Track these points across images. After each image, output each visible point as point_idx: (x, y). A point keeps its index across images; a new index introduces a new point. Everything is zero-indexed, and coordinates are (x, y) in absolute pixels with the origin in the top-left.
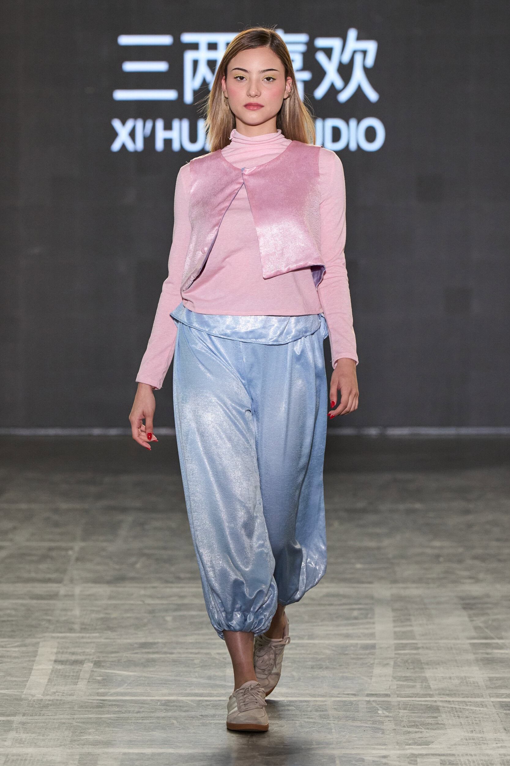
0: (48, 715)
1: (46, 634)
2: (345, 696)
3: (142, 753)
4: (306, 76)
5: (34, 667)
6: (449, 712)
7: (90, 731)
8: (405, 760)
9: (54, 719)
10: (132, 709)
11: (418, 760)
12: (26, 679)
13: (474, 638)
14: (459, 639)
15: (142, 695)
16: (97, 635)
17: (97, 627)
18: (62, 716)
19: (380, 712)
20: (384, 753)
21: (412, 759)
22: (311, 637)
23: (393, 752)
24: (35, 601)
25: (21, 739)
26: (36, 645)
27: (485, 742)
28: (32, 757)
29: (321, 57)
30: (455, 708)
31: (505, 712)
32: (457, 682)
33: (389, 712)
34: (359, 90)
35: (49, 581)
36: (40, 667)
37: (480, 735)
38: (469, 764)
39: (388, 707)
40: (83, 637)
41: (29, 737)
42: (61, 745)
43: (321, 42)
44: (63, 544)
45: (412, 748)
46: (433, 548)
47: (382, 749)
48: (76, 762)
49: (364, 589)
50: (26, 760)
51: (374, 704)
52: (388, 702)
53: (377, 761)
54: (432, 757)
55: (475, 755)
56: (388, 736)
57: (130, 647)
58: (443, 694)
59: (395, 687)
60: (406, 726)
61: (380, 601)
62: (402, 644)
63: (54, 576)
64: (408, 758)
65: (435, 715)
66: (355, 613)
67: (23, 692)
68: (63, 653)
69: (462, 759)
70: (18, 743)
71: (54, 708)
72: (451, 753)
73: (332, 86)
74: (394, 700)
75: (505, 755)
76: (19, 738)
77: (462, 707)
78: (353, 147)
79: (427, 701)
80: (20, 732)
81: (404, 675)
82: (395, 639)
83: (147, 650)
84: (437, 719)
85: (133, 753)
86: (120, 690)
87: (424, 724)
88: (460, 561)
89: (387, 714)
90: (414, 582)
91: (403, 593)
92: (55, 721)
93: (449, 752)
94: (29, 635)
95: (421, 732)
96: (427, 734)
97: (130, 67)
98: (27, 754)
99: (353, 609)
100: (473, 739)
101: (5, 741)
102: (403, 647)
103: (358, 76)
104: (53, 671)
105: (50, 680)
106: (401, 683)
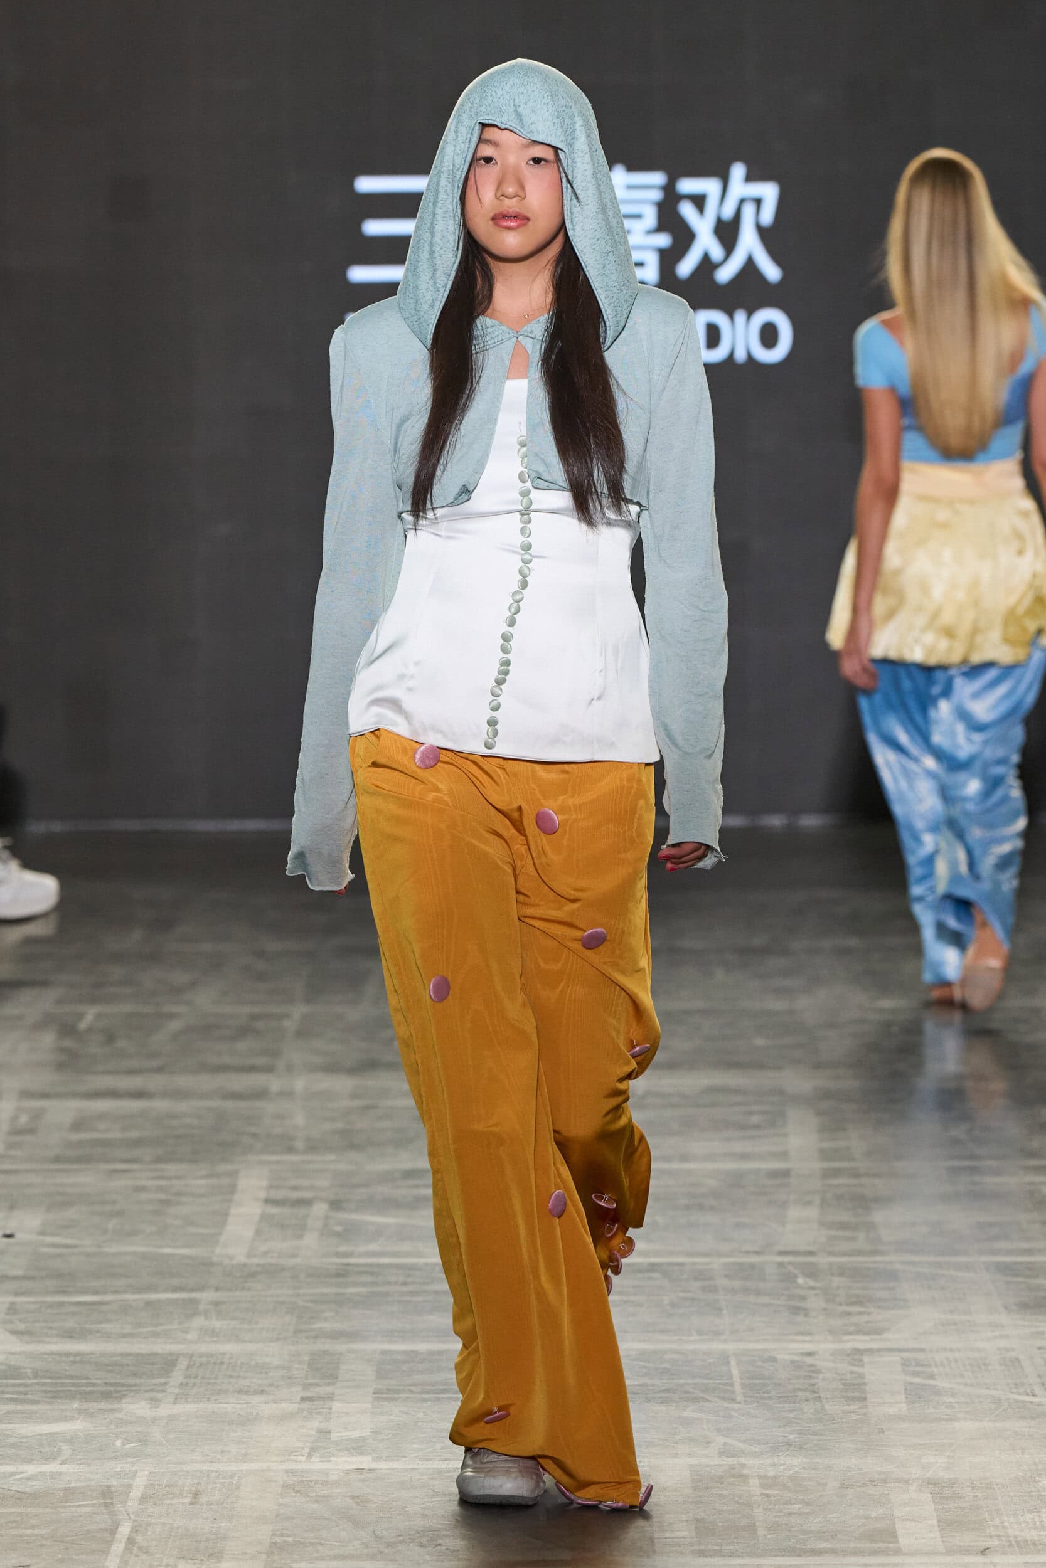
0: (257, 1290)
1: (250, 1157)
2: (742, 1255)
3: (412, 1351)
4: (664, 240)
5: (233, 1211)
6: (914, 1280)
7: (328, 1314)
8: (844, 1359)
9: (266, 1296)
10: (393, 1279)
11: (866, 1359)
12: (218, 1230)
13: (952, 1158)
15: (408, 1254)
16: (332, 1157)
18: (279, 1291)
19: (800, 1281)
20: (808, 1347)
21: (856, 1357)
22: (684, 1158)
23: (823, 1346)
24: (229, 1105)
25: (214, 1329)
26: (234, 1174)
27: (973, 1328)
28: (231, 1358)
29: (687, 210)
30: (924, 1273)
31: (1005, 1279)
32: (923, 1230)
33: (815, 1281)
34: (750, 264)
35: (252, 1069)
36: (242, 1210)
37: (965, 1318)
38: (948, 1365)
39: (811, 1272)
40: (310, 1162)
41: (226, 1326)
42: (278, 1339)
43: (687, 186)
44: (275, 1009)
45: (854, 1340)
47: (806, 1342)
48: (305, 1367)
49: (768, 1079)
50: (222, 1363)
51: (791, 1268)
52: (813, 1264)
53: (798, 1362)
54: (888, 1354)
55: (959, 1350)
56: (814, 1320)
57: (386, 1178)
58: (904, 1251)
59: (823, 1240)
60: (843, 1303)
61: (795, 1099)
63: (261, 1061)
64: (848, 1355)
65: (892, 1284)
66: (755, 1119)
67: (213, 1252)
68: (278, 1187)
69: (937, 1357)
70: (208, 1336)
71: (266, 1278)
72: (918, 1347)
73: (706, 258)
74: (823, 1260)
75: (1007, 1350)
76: (211, 1327)
77: (934, 1272)
78: (740, 356)
79: (875, 1262)
80: (211, 1318)
81: (837, 1219)
83: (416, 1182)
85: (397, 1352)
86: (374, 1247)
87: (871, 1300)
89: (811, 1283)
92: (269, 1299)
93: (915, 1346)
96: (878, 1316)
97: (375, 227)
98: (224, 1354)
99: (751, 1113)
100: (955, 1324)
101: (187, 1332)
102: (836, 1173)
103: (749, 242)
104: (264, 1217)
105: (258, 1232)
106: (833, 1233)
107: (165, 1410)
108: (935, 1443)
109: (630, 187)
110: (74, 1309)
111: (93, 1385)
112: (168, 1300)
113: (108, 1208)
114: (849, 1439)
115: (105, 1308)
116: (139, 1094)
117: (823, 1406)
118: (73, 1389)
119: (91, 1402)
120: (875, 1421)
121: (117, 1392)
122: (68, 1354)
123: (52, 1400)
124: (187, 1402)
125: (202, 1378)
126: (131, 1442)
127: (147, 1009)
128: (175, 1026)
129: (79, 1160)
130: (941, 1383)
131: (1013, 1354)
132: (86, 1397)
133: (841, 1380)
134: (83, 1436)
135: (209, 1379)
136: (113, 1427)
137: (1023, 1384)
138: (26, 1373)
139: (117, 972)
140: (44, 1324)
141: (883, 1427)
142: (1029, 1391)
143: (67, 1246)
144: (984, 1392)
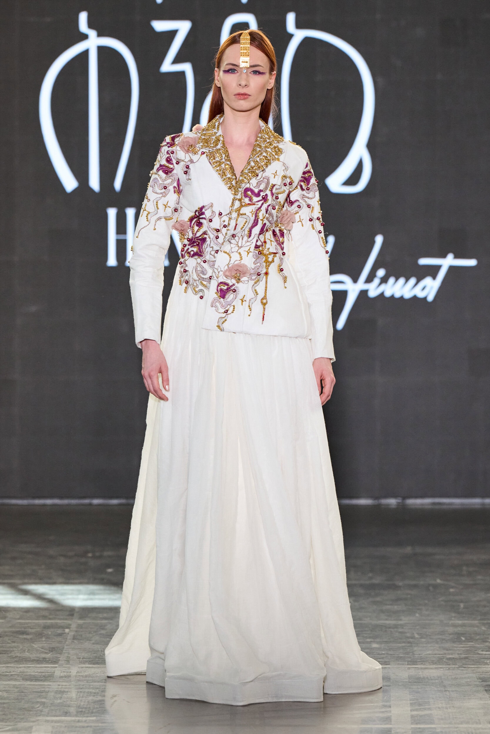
14: (480, 724)
17: (94, 711)
46: (454, 626)
62: (419, 728)
82: (412, 723)
94: (22, 719)
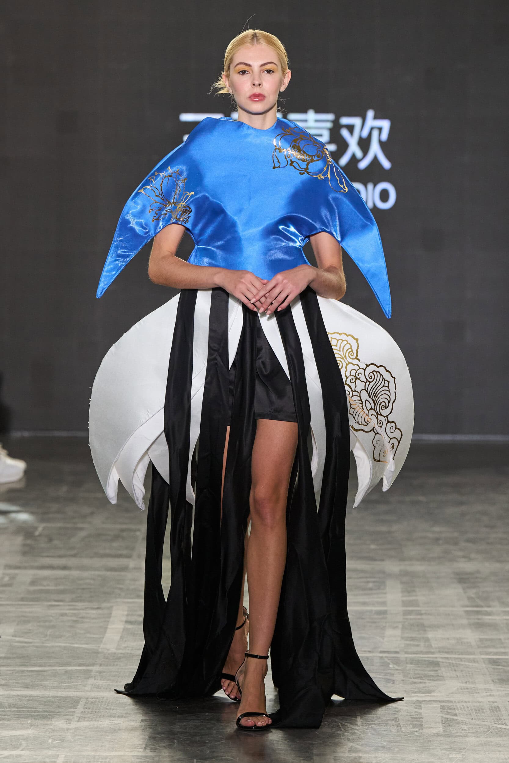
0: (121, 666)
1: (119, 600)
2: (362, 652)
5: (109, 627)
6: (448, 666)
8: (412, 705)
9: (125, 669)
11: (423, 705)
12: (102, 636)
13: (467, 606)
18: (131, 667)
19: (391, 666)
21: (417, 704)
24: (108, 573)
25: (98, 685)
26: (110, 608)
27: (476, 691)
28: (107, 699)
29: (345, 133)
30: (452, 663)
31: (493, 667)
32: (453, 642)
33: (398, 666)
34: (375, 160)
35: (121, 556)
36: (114, 626)
37: (472, 686)
38: (464, 709)
39: (397, 661)
41: (104, 684)
43: (345, 121)
44: (133, 527)
45: (417, 696)
49: (377, 566)
50: (102, 702)
51: (386, 660)
52: (397, 657)
54: (434, 703)
55: (469, 702)
56: (398, 686)
58: (443, 652)
59: (403, 646)
60: (412, 678)
61: (390, 576)
63: (125, 552)
64: (414, 703)
65: (436, 669)
66: (371, 585)
67: (99, 647)
68: (132, 615)
69: (458, 705)
70: (96, 688)
71: (125, 660)
72: (449, 700)
73: (354, 156)
74: (402, 656)
75: (493, 702)
76: (97, 684)
77: (458, 663)
79: (429, 657)
80: (97, 679)
81: (410, 636)
84: (435, 672)
87: (426, 676)
88: (456, 544)
89: (397, 667)
90: (418, 560)
91: (410, 569)
92: (126, 671)
93: (447, 699)
95: (425, 683)
96: (429, 684)
98: (104, 697)
99: (368, 582)
100: (467, 689)
101: (85, 686)
102: (410, 613)
103: (375, 149)
104: (125, 630)
105: (122, 637)
106: (408, 642)
107: (73, 725)
108: (457, 748)
109: (317, 121)
110: (30, 674)
111: (39, 712)
112: (76, 670)
113: (47, 624)
114: (414, 745)
115: (45, 674)
116: (65, 568)
117: (401, 728)
118: (28, 713)
119: (36, 720)
120: (427, 737)
121: (49, 715)
122: (26, 696)
123: (18, 719)
124: (84, 721)
125: (93, 709)
126: (57, 740)
127: (69, 525)
128: (83, 534)
129: (33, 600)
130: (459, 718)
131: (496, 704)
132: (34, 717)
133: (410, 715)
134: (32, 737)
135: (96, 710)
136: (47, 733)
137: (500, 719)
138: (4, 705)
139: (55, 507)
140: (14, 681)
141: (431, 739)
142: (503, 723)
143: (26, 643)
144: (482, 723)
